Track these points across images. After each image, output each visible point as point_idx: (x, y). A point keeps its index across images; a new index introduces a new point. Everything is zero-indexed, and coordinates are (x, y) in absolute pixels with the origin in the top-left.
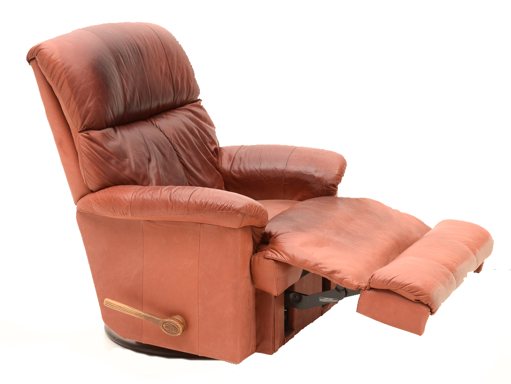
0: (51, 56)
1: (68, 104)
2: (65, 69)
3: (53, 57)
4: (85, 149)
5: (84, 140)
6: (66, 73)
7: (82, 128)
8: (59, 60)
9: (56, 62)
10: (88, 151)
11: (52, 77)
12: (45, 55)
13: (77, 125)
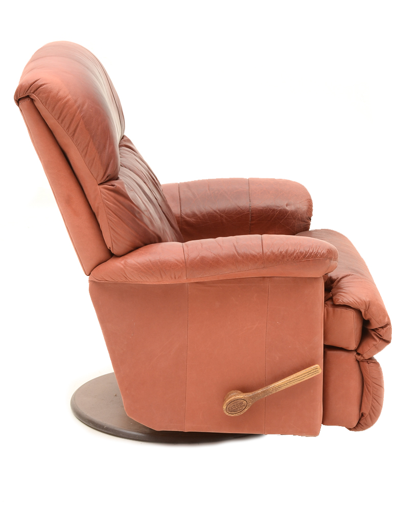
0: (58, 92)
1: (85, 151)
2: (78, 107)
3: (61, 93)
4: (112, 204)
5: (108, 194)
6: (81, 112)
7: (104, 179)
8: (70, 97)
9: (66, 99)
10: (115, 206)
11: (61, 119)
12: (50, 92)
13: (98, 176)
